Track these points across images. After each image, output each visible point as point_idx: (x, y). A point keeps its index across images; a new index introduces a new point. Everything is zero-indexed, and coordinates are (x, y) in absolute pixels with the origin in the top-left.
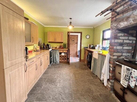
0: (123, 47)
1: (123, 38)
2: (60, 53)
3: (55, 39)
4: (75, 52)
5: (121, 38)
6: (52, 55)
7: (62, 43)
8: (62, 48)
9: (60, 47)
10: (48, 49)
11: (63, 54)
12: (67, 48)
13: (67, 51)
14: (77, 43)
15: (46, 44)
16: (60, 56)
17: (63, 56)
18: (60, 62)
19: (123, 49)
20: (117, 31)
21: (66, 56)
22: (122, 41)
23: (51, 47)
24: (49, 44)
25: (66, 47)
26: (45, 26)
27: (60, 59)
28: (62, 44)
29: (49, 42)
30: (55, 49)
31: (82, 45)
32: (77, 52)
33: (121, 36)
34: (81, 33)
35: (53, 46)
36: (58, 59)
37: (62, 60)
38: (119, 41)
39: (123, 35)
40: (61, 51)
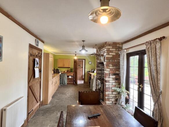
0: (102, 71)
1: (101, 67)
2: (68, 76)
3: (64, 65)
4: (80, 76)
5: (100, 67)
6: (61, 78)
7: (70, 67)
8: (69, 72)
9: (68, 71)
10: (58, 73)
11: (70, 77)
12: (74, 72)
13: (73, 74)
14: (83, 67)
15: (56, 69)
16: (68, 79)
17: (70, 79)
18: (67, 83)
19: (102, 72)
20: (98, 63)
21: (72, 79)
22: (101, 68)
23: (60, 72)
24: (58, 69)
25: (72, 71)
26: (55, 54)
27: (68, 81)
28: (69, 69)
29: (59, 67)
30: (63, 73)
31: (86, 70)
32: (83, 75)
33: (101, 66)
34: (85, 60)
35: (62, 70)
36: (66, 81)
37: (69, 82)
38: (100, 68)
39: (101, 65)
40: (69, 75)
